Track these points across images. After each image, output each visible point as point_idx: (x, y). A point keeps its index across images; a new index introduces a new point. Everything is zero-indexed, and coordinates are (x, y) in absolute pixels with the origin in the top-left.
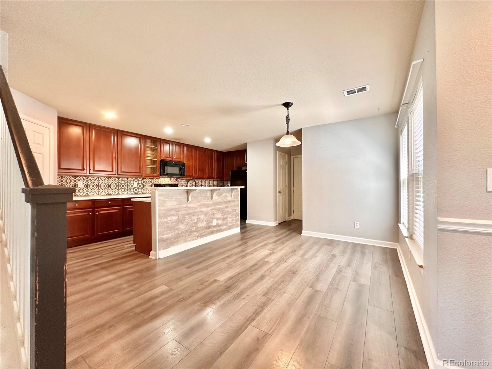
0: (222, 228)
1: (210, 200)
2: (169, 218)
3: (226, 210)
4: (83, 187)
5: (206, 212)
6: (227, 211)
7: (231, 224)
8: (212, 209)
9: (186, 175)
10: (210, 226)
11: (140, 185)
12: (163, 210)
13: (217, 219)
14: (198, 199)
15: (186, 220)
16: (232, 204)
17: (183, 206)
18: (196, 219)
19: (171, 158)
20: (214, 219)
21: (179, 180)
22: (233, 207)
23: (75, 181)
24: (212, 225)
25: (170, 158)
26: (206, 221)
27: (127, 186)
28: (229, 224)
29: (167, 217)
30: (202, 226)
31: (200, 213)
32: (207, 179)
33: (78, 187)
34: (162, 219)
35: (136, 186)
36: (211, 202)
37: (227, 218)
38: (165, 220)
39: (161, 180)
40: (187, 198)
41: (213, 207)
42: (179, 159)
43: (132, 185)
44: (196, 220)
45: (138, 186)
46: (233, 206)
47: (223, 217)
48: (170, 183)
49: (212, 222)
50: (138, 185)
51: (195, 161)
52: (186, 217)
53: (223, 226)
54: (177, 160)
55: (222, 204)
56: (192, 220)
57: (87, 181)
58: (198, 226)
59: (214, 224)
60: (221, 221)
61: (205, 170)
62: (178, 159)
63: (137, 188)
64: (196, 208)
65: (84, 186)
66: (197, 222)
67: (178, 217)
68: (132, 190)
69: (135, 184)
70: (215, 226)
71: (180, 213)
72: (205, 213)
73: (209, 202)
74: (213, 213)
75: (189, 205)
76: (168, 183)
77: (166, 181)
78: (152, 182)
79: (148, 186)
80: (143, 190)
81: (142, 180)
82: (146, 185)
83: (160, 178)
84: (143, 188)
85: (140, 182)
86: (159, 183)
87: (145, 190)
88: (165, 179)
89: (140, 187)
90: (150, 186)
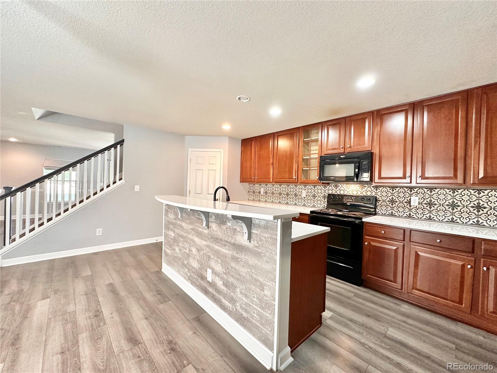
8: (206, 246)
11: (310, 194)
14: (191, 219)
15: (180, 242)
17: (178, 222)
21: (385, 189)
23: (260, 188)
27: (295, 195)
33: (261, 193)
35: (305, 196)
39: (342, 188)
41: (209, 243)
43: (300, 194)
48: (359, 194)
55: (225, 245)
57: (266, 189)
63: (306, 198)
65: (265, 193)
68: (300, 200)
69: (304, 194)
74: (208, 255)
76: (355, 193)
77: (350, 189)
78: (327, 191)
79: (319, 197)
80: (312, 202)
81: (312, 187)
82: (317, 195)
83: (340, 185)
84: (313, 199)
85: (310, 191)
86: (338, 193)
87: (316, 202)
88: (348, 186)
89: (309, 198)
90: (322, 197)
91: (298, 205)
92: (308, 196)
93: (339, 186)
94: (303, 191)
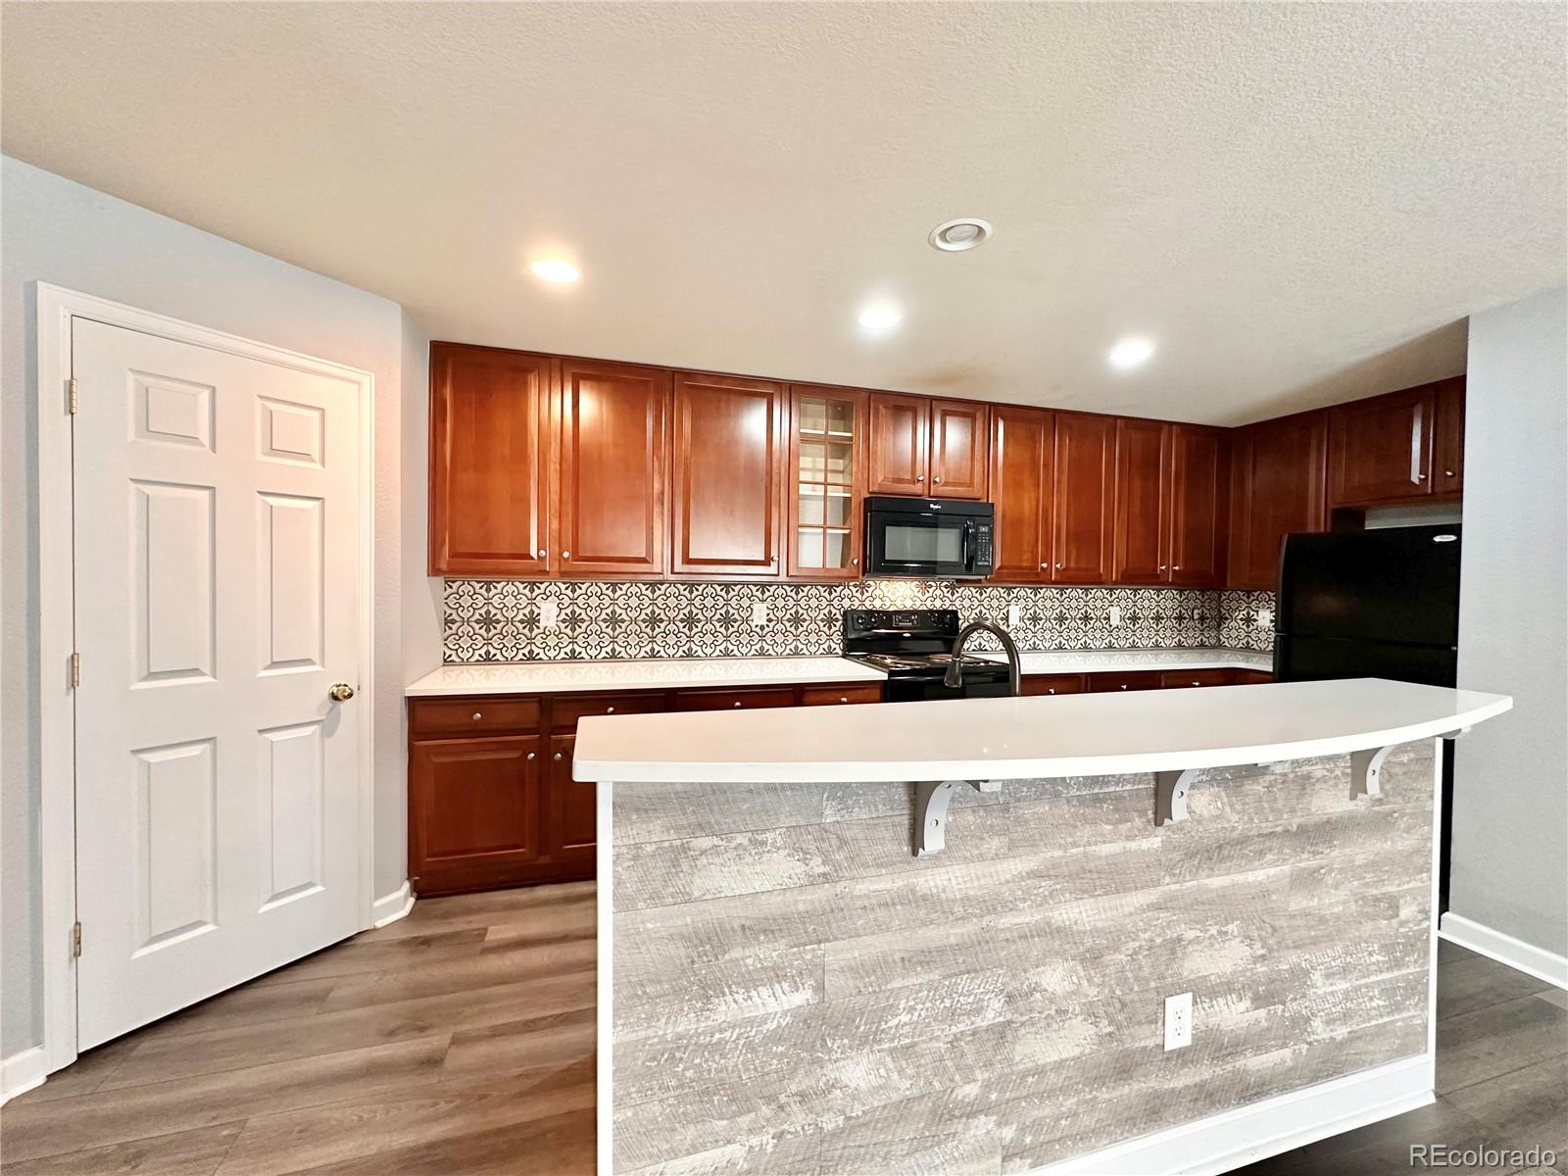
0: (1255, 1063)
1: (1138, 822)
2: (727, 1009)
3: (1298, 903)
4: (560, 624)
5: (1096, 932)
6: (1306, 914)
7: (1341, 1032)
8: (1156, 907)
9: (998, 565)
10: (1128, 1054)
11: (780, 614)
12: (671, 938)
13: (1205, 991)
14: (1018, 820)
15: (892, 1009)
16: (1362, 850)
17: (861, 888)
18: (997, 1004)
19: (920, 485)
20: (1177, 990)
21: (967, 592)
22: (1369, 877)
23: (532, 601)
24: (1151, 1043)
25: (915, 481)
26: (1091, 1013)
27: (727, 621)
28: (1320, 1030)
29: (708, 991)
30: (1055, 1057)
31: (1038, 946)
32: (1116, 583)
33: (542, 625)
34: (650, 1018)
35: (765, 623)
36: (1154, 842)
37: (1300, 975)
38: (686, 1024)
39: (878, 592)
40: (906, 821)
41: (1169, 886)
42: (962, 484)
43: (745, 614)
44: (994, 1012)
45: (770, 620)
46: (1373, 865)
47: (1261, 969)
48: (918, 606)
49: (1157, 1019)
50: (771, 616)
51: (1049, 493)
52: (896, 984)
53: (1259, 1049)
54: (948, 491)
55: (1261, 853)
56: (953, 1015)
57: (573, 602)
58: (1010, 1061)
59: (1178, 1033)
60: (1247, 1003)
61: (1109, 535)
62: (954, 484)
63: (767, 629)
64: (992, 905)
65: (564, 621)
66: (1009, 1023)
67: (820, 988)
68: (744, 638)
69: (759, 616)
70: (1181, 1053)
71: (837, 954)
72: (1089, 942)
73: (1132, 845)
74: (1170, 934)
75: (931, 880)
76: (909, 605)
77: (897, 595)
78: (836, 603)
79: (814, 620)
80: (791, 638)
81: (789, 591)
82: (805, 616)
83: (871, 583)
84: (792, 629)
85: (780, 603)
86: (868, 605)
87: (802, 638)
88: (893, 586)
89: (780, 627)
90: (822, 620)
91: (739, 654)
92: (773, 623)
93: (869, 586)
94: (757, 606)
